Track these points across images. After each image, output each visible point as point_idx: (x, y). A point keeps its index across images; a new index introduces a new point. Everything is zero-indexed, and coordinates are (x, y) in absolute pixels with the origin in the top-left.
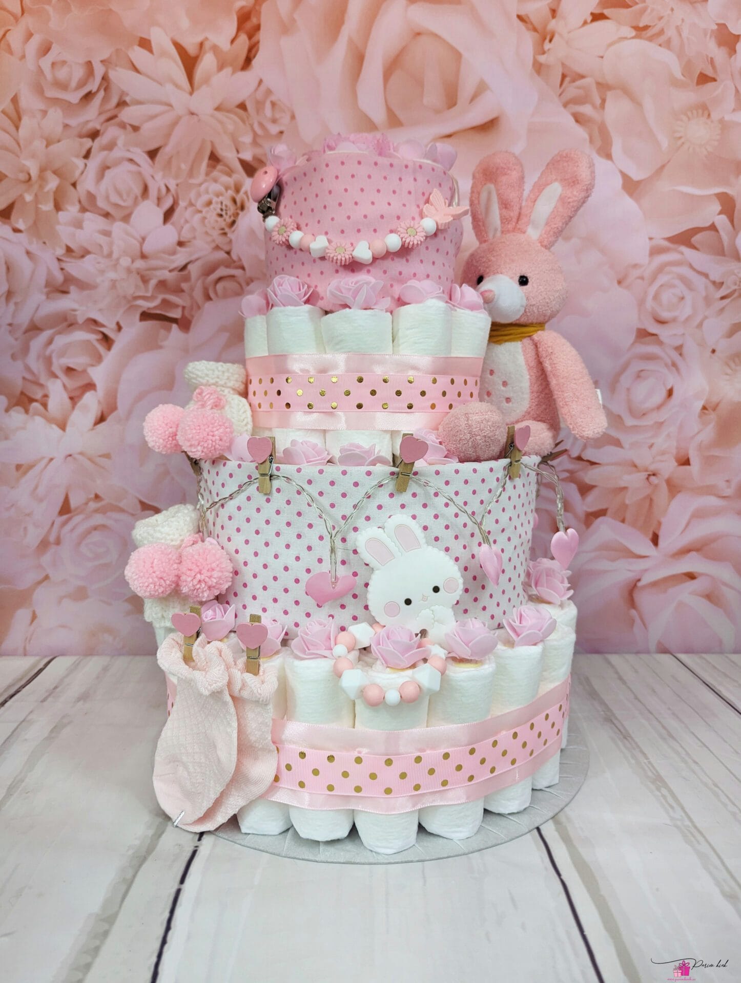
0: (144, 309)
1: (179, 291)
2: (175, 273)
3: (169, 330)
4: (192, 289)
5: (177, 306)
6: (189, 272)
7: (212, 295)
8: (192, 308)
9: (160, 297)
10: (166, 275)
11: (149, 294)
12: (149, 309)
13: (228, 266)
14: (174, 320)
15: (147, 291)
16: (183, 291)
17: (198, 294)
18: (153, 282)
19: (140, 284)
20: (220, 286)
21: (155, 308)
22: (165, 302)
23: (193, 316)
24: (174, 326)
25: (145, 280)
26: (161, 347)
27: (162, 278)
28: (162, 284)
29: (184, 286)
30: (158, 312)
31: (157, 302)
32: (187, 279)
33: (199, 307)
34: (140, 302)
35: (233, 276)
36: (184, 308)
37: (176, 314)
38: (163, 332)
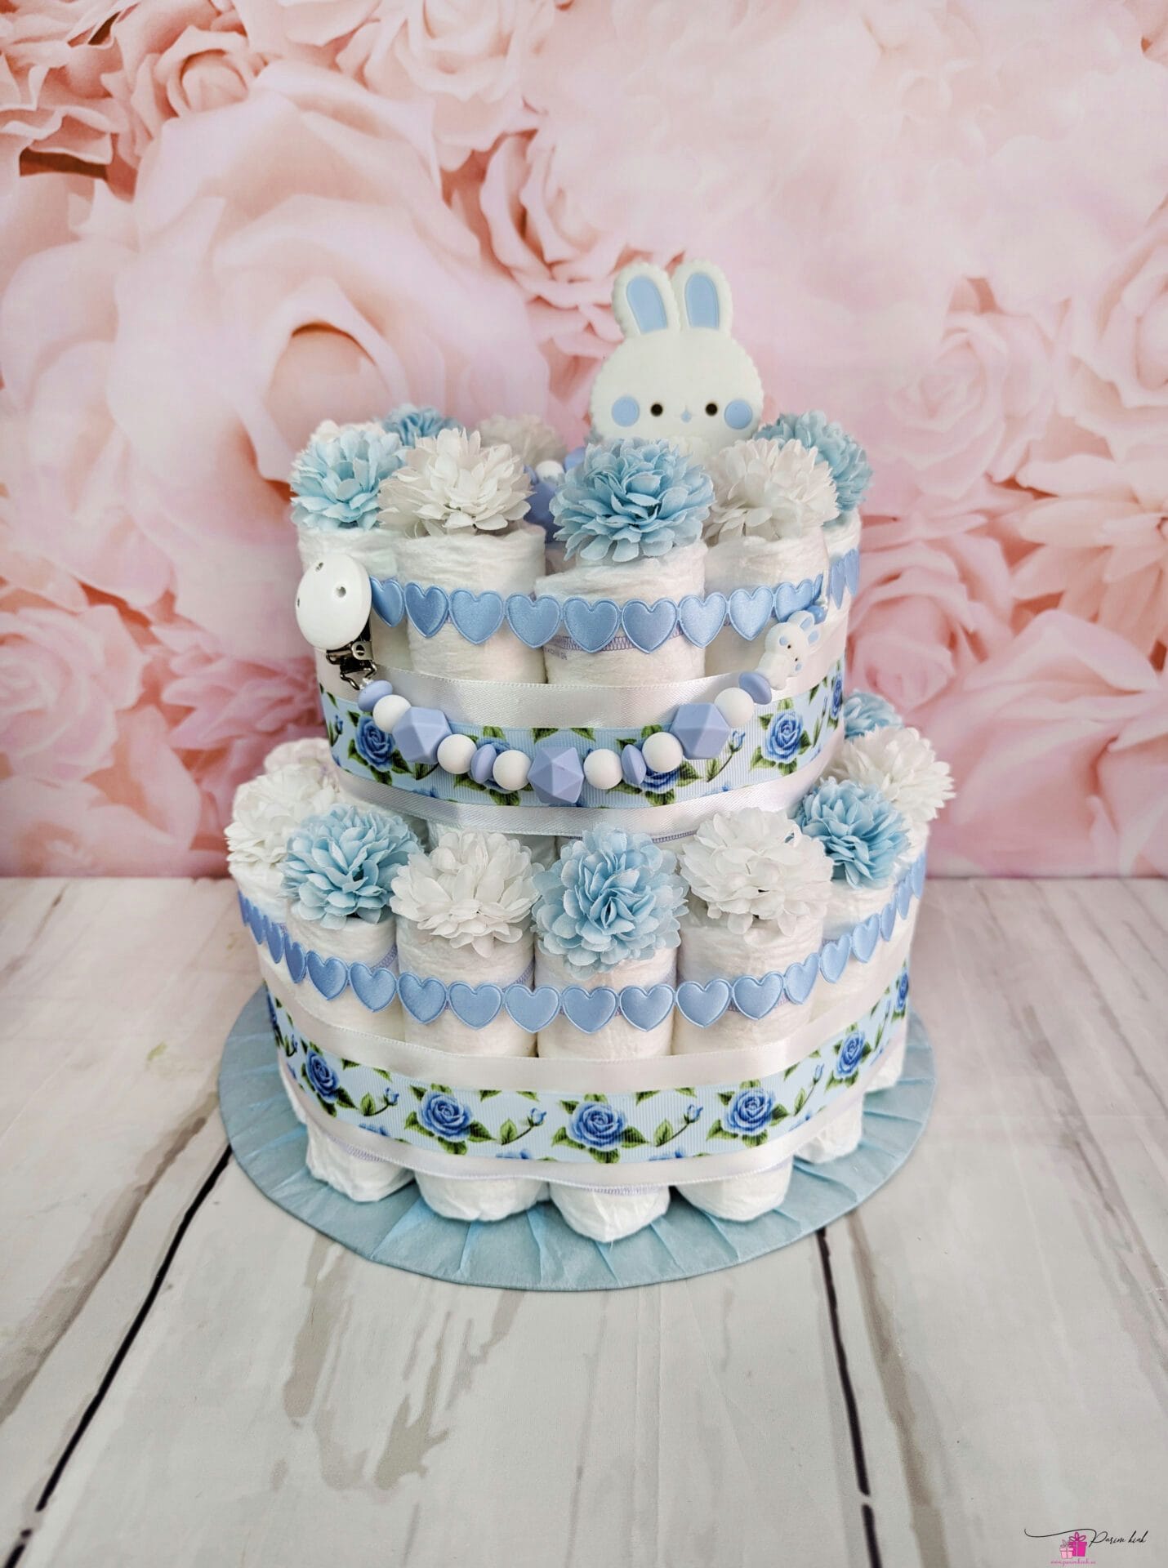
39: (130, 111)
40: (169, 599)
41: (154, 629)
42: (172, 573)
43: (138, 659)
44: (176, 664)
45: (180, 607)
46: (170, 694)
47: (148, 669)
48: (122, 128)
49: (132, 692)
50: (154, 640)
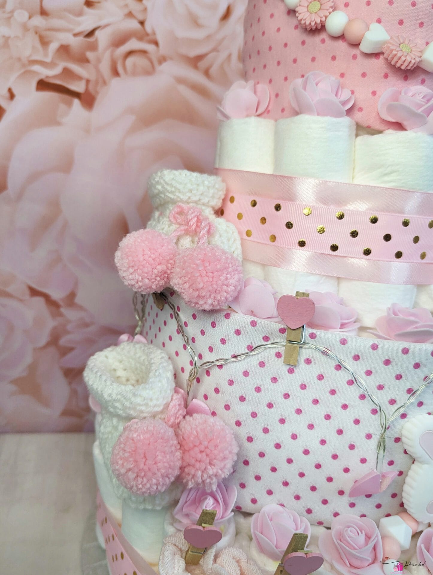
0: (42, 77)
1: (83, 60)
2: (81, 39)
3: (69, 104)
4: (99, 60)
5: (80, 78)
6: (96, 40)
7: (120, 69)
8: (97, 82)
9: (61, 65)
10: (68, 39)
11: (48, 60)
12: (47, 77)
13: (140, 38)
14: (76, 95)
15: (46, 55)
16: (87, 61)
17: (105, 67)
18: (54, 46)
19: (38, 45)
20: (130, 61)
21: (55, 77)
22: (67, 73)
23: (97, 93)
24: (76, 102)
25: (44, 42)
26: (58, 124)
27: (64, 42)
28: (64, 50)
29: (90, 55)
30: (58, 82)
31: (57, 70)
32: (93, 47)
33: (105, 83)
34: (36, 68)
35: (144, 52)
36: (88, 81)
37: (78, 87)
38: (62, 107)
39: (98, 71)
40: (72, 296)
41: (63, 310)
42: (76, 284)
43: (51, 324)
44: (69, 327)
45: (78, 300)
46: (63, 341)
47: (55, 329)
48: (92, 77)
49: (44, 340)
50: (61, 315)
